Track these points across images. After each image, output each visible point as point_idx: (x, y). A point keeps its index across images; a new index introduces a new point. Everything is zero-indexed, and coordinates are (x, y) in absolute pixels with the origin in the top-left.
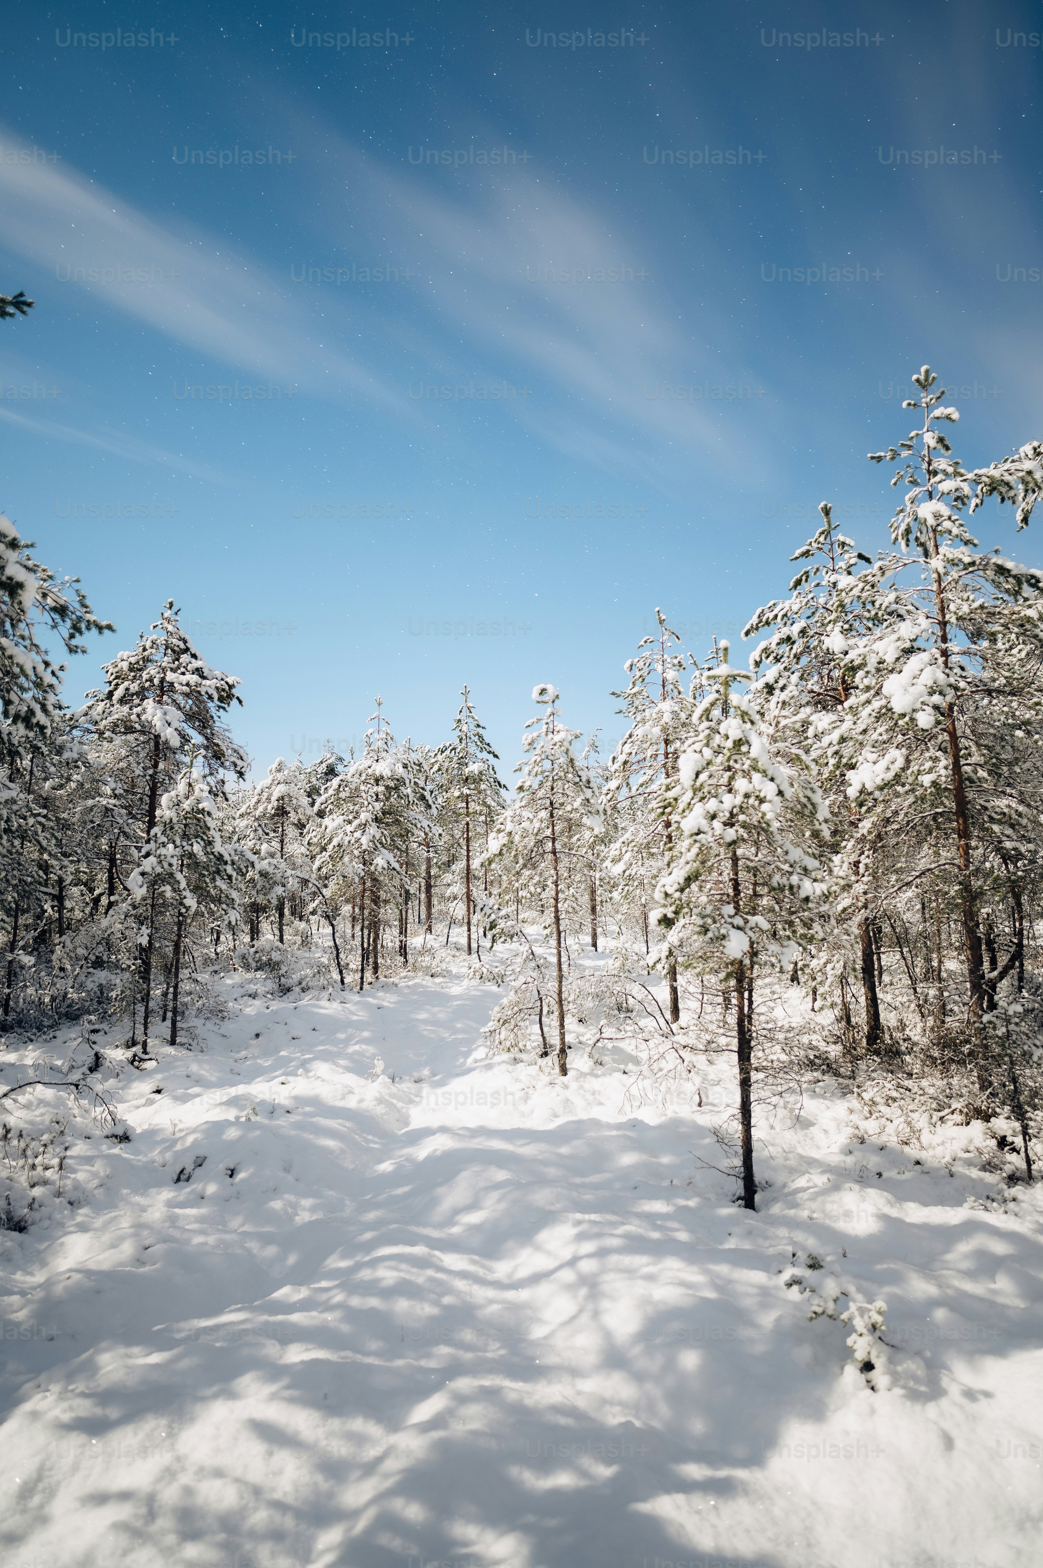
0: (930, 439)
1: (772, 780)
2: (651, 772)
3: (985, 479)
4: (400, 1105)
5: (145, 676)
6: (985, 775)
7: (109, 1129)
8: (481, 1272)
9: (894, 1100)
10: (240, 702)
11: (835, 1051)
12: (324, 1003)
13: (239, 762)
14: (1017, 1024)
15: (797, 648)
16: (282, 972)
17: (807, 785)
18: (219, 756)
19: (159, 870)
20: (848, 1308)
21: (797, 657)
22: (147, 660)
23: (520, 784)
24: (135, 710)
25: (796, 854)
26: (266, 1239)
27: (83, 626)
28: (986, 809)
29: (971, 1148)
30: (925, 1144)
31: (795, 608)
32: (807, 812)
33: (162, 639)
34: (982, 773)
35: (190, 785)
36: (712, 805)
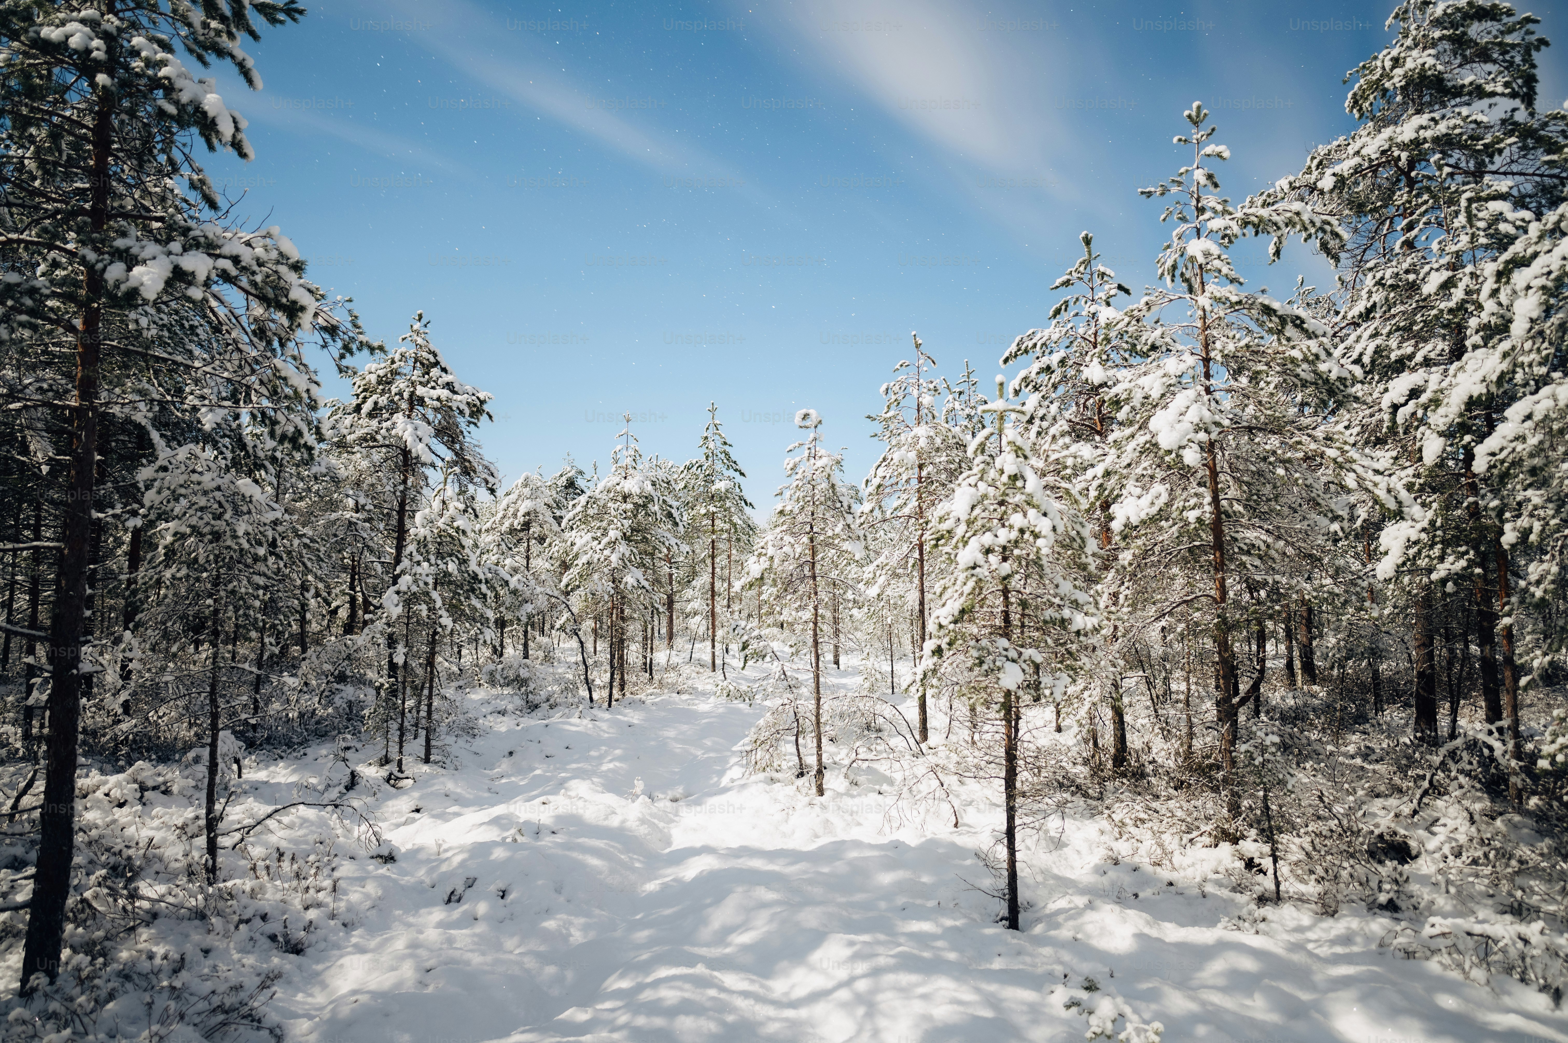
0: (1199, 175)
1: (1045, 515)
2: (905, 496)
3: (1253, 218)
4: (661, 825)
5: (394, 390)
6: (1241, 509)
7: (374, 849)
8: (761, 991)
9: (1143, 821)
10: (490, 417)
11: (1081, 772)
12: (575, 720)
13: (490, 479)
14: (1274, 754)
15: (1056, 377)
16: (530, 688)
17: (1074, 520)
18: (468, 471)
19: (414, 589)
20: (1125, 1029)
21: (1055, 387)
22: (395, 373)
23: (780, 508)
24: (384, 425)
25: (1066, 587)
26: (544, 959)
27: (354, 347)
28: (1236, 540)
29: (1220, 869)
30: (1176, 865)
31: (1055, 337)
32: (1076, 545)
33: (411, 351)
34: (1238, 507)
35: (444, 502)
36: (987, 539)
